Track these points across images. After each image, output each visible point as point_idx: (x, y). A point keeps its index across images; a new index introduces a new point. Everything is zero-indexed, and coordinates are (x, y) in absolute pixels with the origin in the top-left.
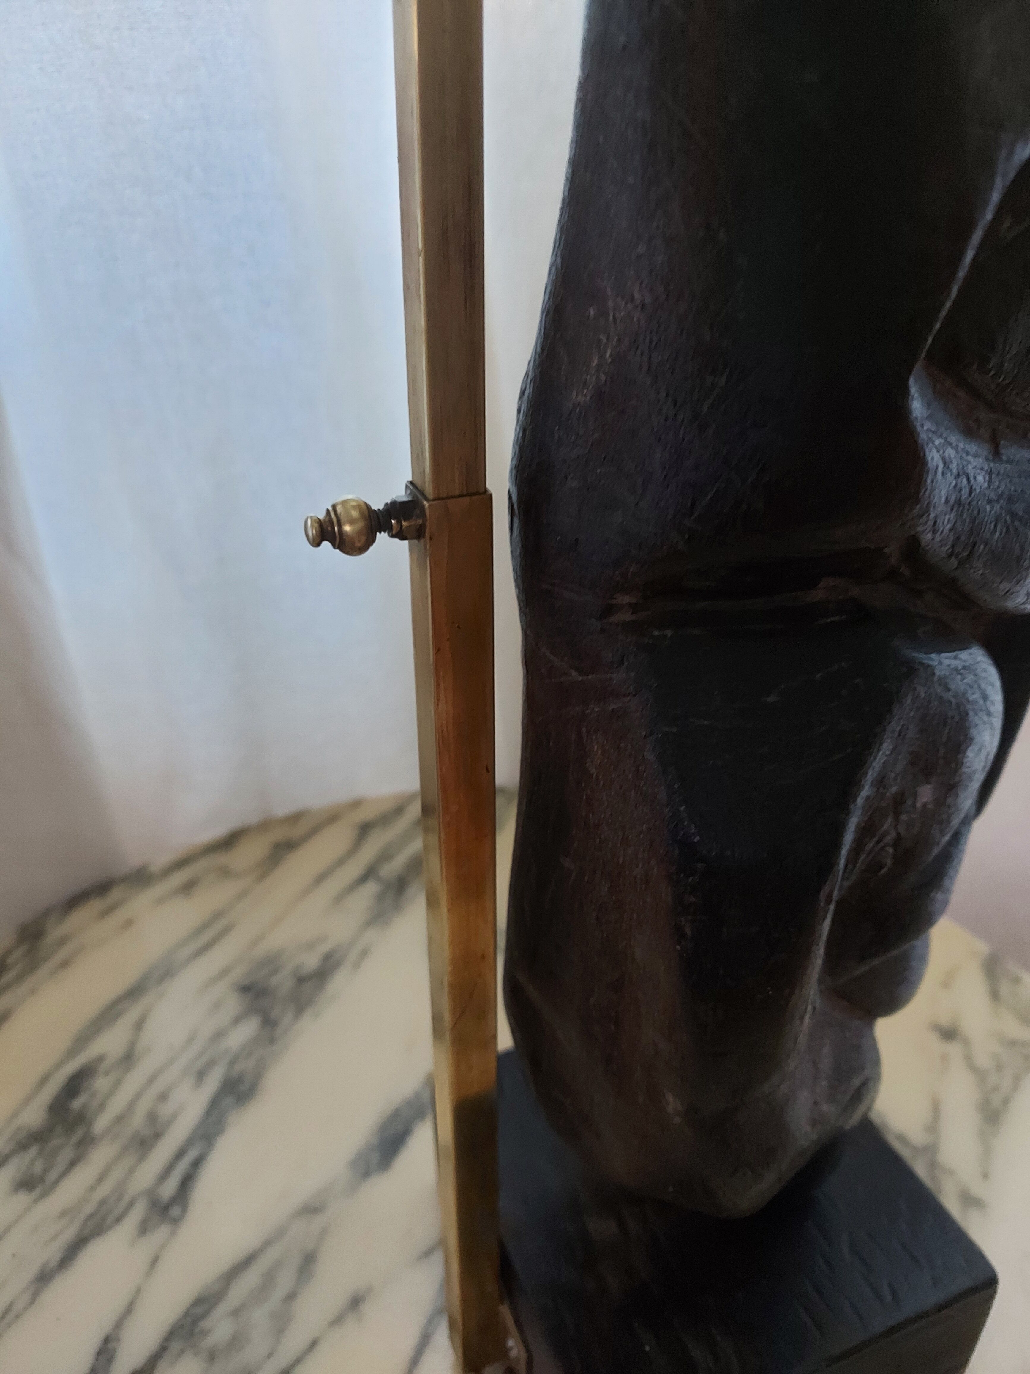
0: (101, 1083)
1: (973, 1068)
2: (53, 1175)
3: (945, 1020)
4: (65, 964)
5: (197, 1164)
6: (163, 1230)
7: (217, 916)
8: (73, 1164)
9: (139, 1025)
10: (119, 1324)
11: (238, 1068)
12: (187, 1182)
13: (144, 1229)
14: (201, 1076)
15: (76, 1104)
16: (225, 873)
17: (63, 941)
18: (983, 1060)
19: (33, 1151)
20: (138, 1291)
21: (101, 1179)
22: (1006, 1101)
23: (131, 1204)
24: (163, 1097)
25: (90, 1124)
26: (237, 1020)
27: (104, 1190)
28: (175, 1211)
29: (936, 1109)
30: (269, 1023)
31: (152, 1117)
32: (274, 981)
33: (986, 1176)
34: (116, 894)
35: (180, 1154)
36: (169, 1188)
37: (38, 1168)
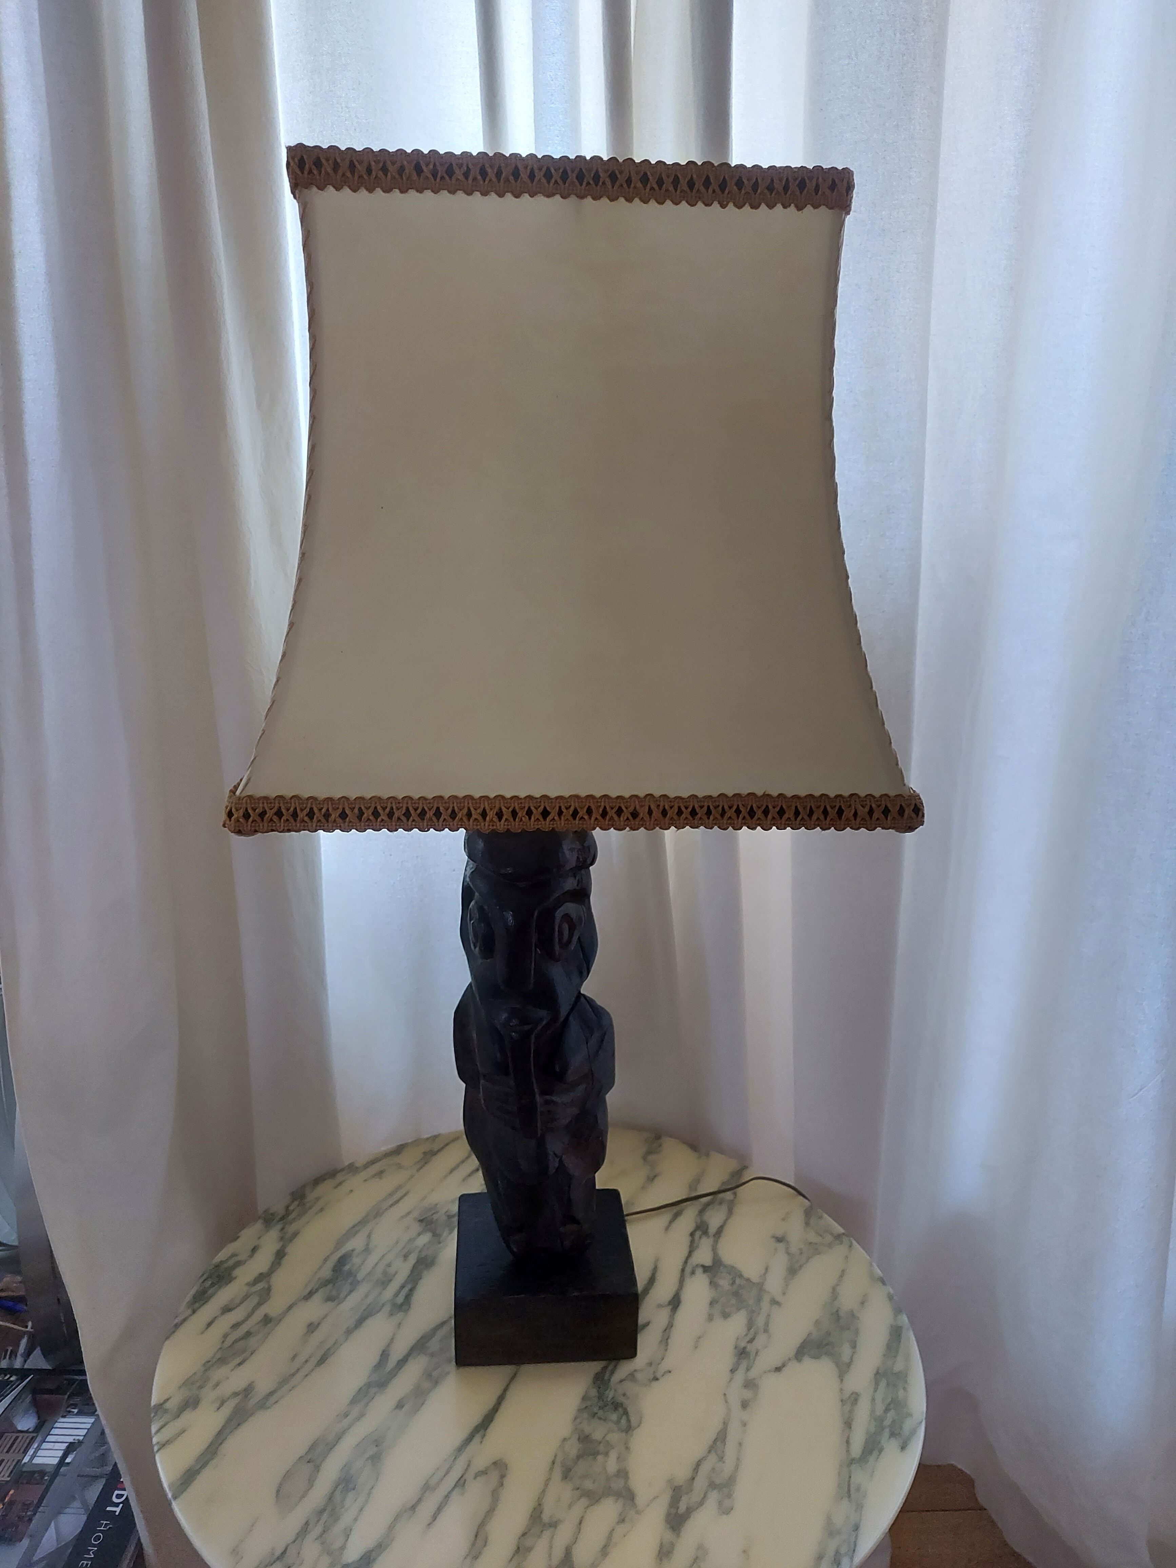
0: (356, 1260)
1: (788, 1253)
2: (342, 1295)
3: (779, 1234)
4: (322, 1210)
5: (411, 1290)
6: (400, 1315)
7: (399, 1187)
8: (351, 1292)
9: (369, 1236)
10: (388, 1346)
11: (423, 1255)
12: (408, 1297)
13: (391, 1314)
14: (406, 1257)
15: (347, 1267)
16: (399, 1166)
17: (318, 1199)
18: (794, 1249)
19: (330, 1286)
20: (394, 1335)
21: (366, 1296)
22: (801, 1267)
23: (383, 1305)
24: (389, 1265)
25: (356, 1276)
26: (419, 1234)
27: (369, 1300)
28: (405, 1307)
29: (767, 1269)
30: (436, 1235)
31: (385, 1273)
32: (435, 1217)
33: (784, 1294)
34: (340, 1177)
35: (402, 1287)
36: (400, 1299)
37: (334, 1293)
